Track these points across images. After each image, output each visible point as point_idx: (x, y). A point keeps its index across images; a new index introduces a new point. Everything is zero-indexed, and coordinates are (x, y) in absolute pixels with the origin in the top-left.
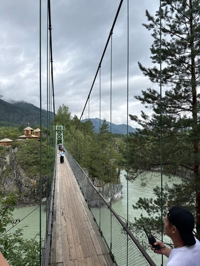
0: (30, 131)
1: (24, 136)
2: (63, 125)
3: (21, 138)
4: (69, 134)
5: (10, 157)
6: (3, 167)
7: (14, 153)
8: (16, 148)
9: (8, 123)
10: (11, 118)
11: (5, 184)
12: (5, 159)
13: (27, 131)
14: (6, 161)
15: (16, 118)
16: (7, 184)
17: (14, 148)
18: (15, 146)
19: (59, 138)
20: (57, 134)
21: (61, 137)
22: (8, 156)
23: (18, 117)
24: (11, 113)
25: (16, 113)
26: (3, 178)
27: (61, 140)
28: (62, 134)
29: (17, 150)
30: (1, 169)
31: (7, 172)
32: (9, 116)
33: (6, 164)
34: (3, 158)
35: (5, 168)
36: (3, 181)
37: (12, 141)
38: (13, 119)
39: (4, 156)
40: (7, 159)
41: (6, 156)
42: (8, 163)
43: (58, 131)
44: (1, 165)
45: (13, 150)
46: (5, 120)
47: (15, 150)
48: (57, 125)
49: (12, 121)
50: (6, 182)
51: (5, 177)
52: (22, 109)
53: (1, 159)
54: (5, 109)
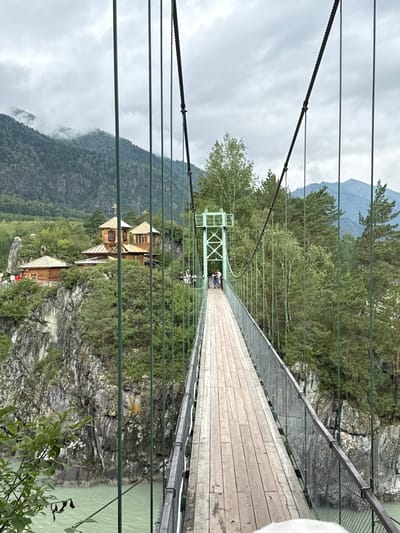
1: (101, 249)
2: (227, 210)
3: (90, 256)
4: (246, 239)
5: (58, 316)
6: (37, 351)
7: (71, 304)
8: (78, 290)
9: (51, 205)
10: (60, 189)
11: (43, 406)
12: (44, 323)
13: (111, 231)
14: (45, 330)
15: (78, 190)
16: (49, 405)
17: (70, 289)
18: (74, 284)
19: (214, 246)
20: (206, 242)
21: (220, 250)
22: (54, 313)
23: (84, 186)
24: (61, 173)
25: (77, 172)
26: (38, 386)
27: (221, 262)
28: (223, 242)
29: (80, 296)
30: (31, 358)
31: (51, 368)
32: (55, 183)
33: (47, 341)
34: (37, 320)
35: (43, 354)
36: (37, 395)
37: (64, 264)
38: (67, 193)
39: (41, 313)
40: (49, 325)
41: (48, 314)
42: (52, 338)
43: (210, 231)
44: (31, 343)
45: (68, 293)
46: (43, 198)
47: (74, 294)
48: (206, 210)
49: (63, 198)
50: (48, 398)
51: (44, 384)
52: (94, 157)
53: (31, 323)
54: (43, 160)
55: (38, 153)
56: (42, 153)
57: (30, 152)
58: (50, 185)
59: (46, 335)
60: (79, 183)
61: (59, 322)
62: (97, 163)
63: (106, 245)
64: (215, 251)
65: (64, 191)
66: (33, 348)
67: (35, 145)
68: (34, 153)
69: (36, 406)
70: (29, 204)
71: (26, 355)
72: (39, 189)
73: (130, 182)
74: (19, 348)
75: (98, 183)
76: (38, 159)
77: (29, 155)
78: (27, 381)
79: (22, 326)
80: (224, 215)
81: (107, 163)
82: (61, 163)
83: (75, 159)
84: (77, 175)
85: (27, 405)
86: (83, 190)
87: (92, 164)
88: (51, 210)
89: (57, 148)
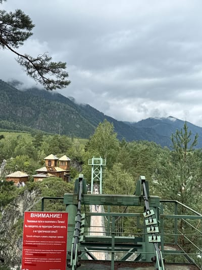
0: (53, 162)
1: (44, 169)
3: (40, 172)
5: (24, 203)
6: (13, 219)
7: (30, 198)
8: (34, 192)
9: (13, 123)
10: (18, 115)
11: (15, 246)
12: (17, 206)
13: (50, 161)
14: (17, 209)
15: (28, 115)
16: (18, 246)
17: (30, 191)
18: (32, 189)
19: (97, 174)
20: (93, 172)
21: (99, 176)
22: (22, 202)
23: (31, 114)
24: (20, 107)
25: (28, 106)
26: (13, 237)
27: (99, 181)
28: (101, 172)
29: (35, 195)
30: (10, 222)
31: (19, 228)
32: (16, 112)
33: (18, 215)
34: (14, 205)
35: (16, 221)
36: (12, 241)
37: (26, 175)
38: (22, 117)
39: (16, 201)
40: (19, 207)
41: (19, 203)
42: (20, 213)
43: (95, 167)
44: (10, 216)
45: (29, 193)
46: (10, 119)
47: (32, 194)
48: (94, 157)
49: (20, 120)
50: (18, 243)
51: (16, 236)
52: (38, 99)
53: (11, 206)
54: (11, 99)
55: (8, 95)
56: (11, 96)
57: (4, 94)
58: (14, 112)
59: (18, 212)
60: (29, 112)
61: (24, 206)
62: (39, 102)
63: (47, 167)
64: (97, 176)
65: (21, 116)
66: (11, 218)
67: (7, 91)
68: (7, 96)
69: (11, 246)
70: (3, 123)
71: (8, 221)
72: (8, 114)
73: (56, 113)
74: (5, 218)
75: (39, 112)
76: (8, 98)
77: (3, 96)
78: (8, 233)
79: (7, 207)
80: (101, 159)
81: (44, 102)
82: (20, 101)
83: (27, 99)
84: (28, 108)
85: (7, 245)
86: (31, 116)
87: (36, 103)
88: (14, 126)
89: (19, 93)
